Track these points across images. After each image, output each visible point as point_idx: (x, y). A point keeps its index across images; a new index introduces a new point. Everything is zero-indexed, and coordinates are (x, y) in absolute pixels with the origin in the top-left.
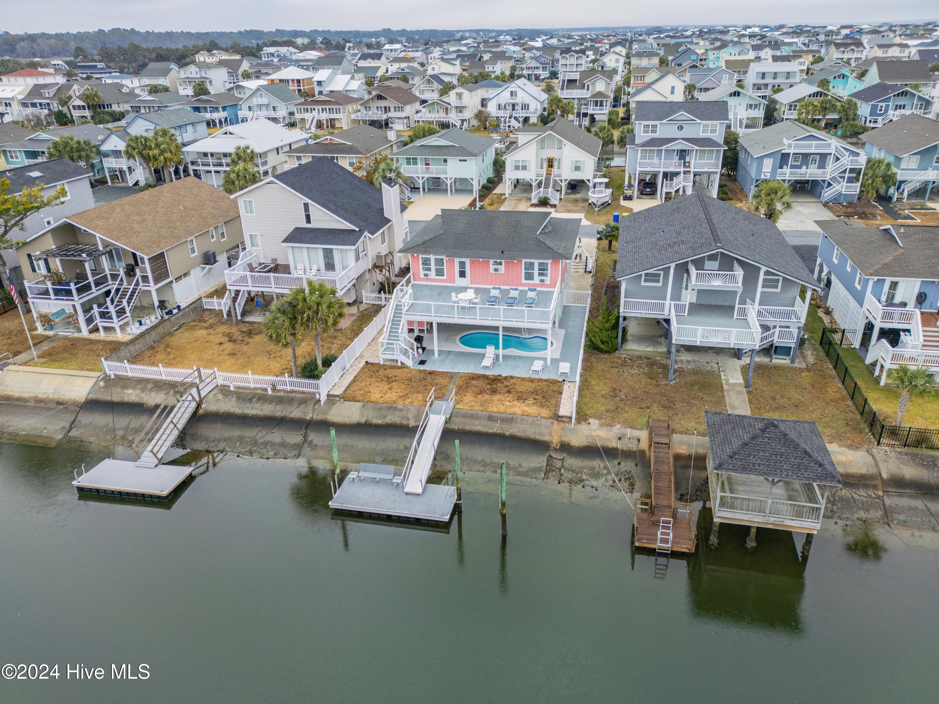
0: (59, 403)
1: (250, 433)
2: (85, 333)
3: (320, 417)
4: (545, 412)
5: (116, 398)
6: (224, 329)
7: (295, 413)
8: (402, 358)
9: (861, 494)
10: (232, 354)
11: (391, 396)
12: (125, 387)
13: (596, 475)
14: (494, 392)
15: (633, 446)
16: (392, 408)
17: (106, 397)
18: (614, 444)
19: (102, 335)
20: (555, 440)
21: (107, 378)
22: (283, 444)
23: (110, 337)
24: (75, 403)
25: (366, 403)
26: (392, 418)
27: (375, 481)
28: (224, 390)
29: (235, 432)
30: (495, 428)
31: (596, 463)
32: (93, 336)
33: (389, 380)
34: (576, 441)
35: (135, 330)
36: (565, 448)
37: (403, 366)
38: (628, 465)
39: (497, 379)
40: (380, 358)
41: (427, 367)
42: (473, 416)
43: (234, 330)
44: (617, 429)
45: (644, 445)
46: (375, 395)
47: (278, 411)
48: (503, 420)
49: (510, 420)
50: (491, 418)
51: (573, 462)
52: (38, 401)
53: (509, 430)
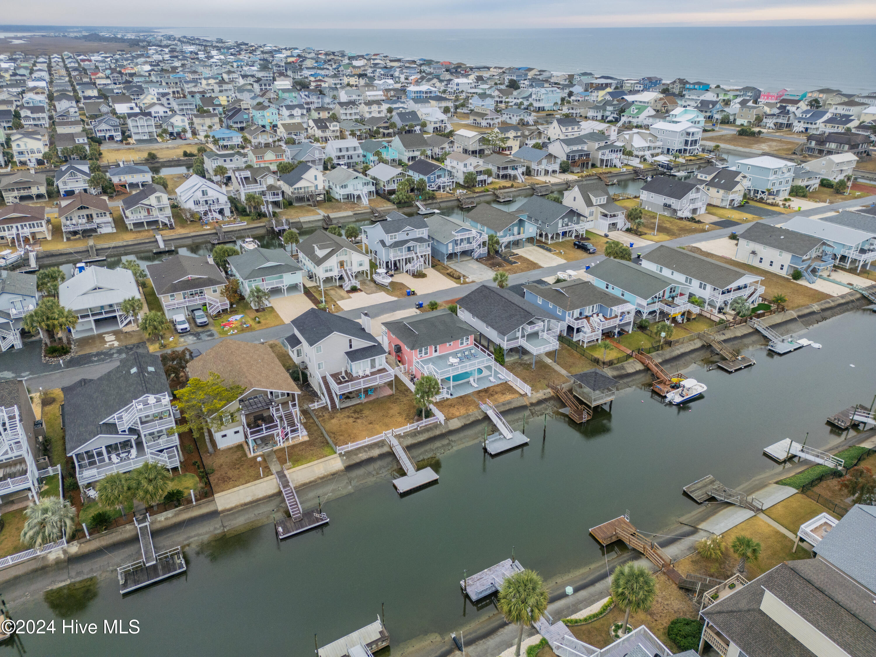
0: (333, 474)
1: (427, 447)
3: (447, 430)
4: (518, 395)
5: (358, 460)
7: (437, 432)
10: (371, 424)
11: (462, 411)
12: (356, 454)
13: (546, 409)
14: (492, 395)
15: (549, 395)
16: (467, 415)
17: (352, 462)
18: (544, 397)
20: (527, 403)
21: (342, 455)
22: (443, 446)
24: (342, 471)
25: (457, 417)
26: (472, 419)
27: (496, 440)
28: (400, 436)
29: (422, 450)
30: (507, 407)
31: (543, 405)
34: (534, 401)
36: (532, 404)
38: (552, 402)
39: (488, 389)
40: (437, 399)
41: (455, 396)
44: (542, 391)
45: (552, 394)
49: (509, 403)
50: (503, 404)
51: (537, 408)
52: (322, 478)
53: (513, 406)
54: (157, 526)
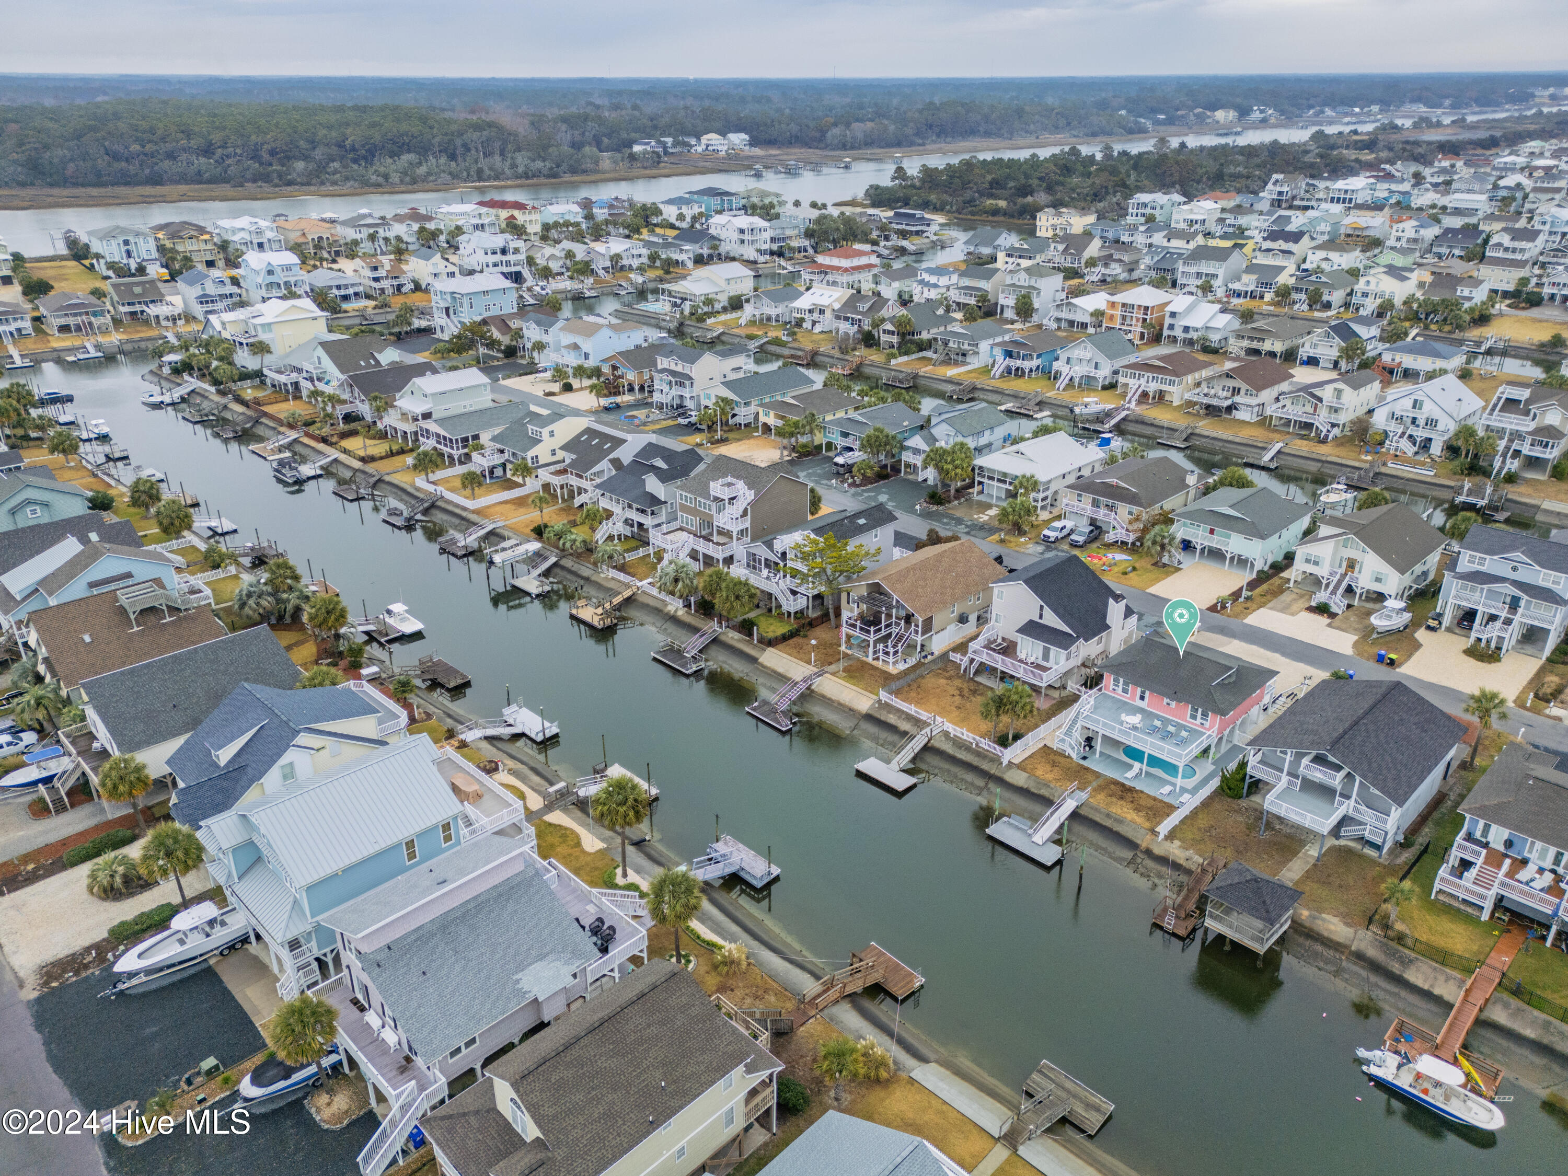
0: (850, 709)
1: (955, 769)
2: (870, 659)
3: (999, 775)
4: (1147, 825)
5: (882, 718)
6: (958, 682)
7: (985, 766)
8: (1069, 751)
9: (1329, 953)
10: (958, 708)
11: (1049, 776)
12: (889, 712)
13: (1160, 876)
14: (1122, 798)
16: (1047, 785)
17: (877, 715)
18: (1181, 862)
19: (879, 664)
20: (1144, 845)
21: (879, 701)
22: (972, 784)
23: (885, 668)
24: (859, 714)
25: (1032, 775)
26: (1044, 792)
27: (1017, 828)
28: (946, 734)
29: (946, 766)
30: (1108, 823)
31: (1164, 869)
32: (875, 663)
33: (1054, 764)
34: (1157, 851)
35: (902, 667)
36: (1148, 852)
37: (1069, 757)
39: (1131, 790)
40: (1055, 745)
41: (1085, 763)
42: (1097, 810)
43: (965, 686)
44: (1190, 853)
46: (1039, 772)
47: (975, 761)
48: (1116, 820)
49: (1120, 821)
50: (1108, 816)
51: (1150, 863)
52: (840, 704)
53: (1117, 828)
54: (723, 638)
